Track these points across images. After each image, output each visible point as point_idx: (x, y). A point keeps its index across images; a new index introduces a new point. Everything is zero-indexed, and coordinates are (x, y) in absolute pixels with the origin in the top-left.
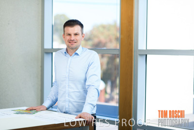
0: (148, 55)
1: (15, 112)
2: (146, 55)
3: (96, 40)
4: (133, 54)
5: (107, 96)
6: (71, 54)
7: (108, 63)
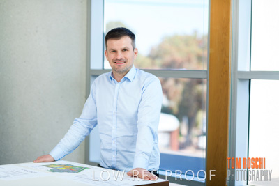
0: (252, 80)
1: (49, 169)
2: (250, 80)
3: (167, 59)
4: (230, 78)
5: (182, 140)
6: (118, 79)
7: (184, 93)
